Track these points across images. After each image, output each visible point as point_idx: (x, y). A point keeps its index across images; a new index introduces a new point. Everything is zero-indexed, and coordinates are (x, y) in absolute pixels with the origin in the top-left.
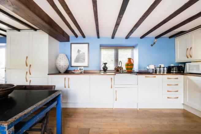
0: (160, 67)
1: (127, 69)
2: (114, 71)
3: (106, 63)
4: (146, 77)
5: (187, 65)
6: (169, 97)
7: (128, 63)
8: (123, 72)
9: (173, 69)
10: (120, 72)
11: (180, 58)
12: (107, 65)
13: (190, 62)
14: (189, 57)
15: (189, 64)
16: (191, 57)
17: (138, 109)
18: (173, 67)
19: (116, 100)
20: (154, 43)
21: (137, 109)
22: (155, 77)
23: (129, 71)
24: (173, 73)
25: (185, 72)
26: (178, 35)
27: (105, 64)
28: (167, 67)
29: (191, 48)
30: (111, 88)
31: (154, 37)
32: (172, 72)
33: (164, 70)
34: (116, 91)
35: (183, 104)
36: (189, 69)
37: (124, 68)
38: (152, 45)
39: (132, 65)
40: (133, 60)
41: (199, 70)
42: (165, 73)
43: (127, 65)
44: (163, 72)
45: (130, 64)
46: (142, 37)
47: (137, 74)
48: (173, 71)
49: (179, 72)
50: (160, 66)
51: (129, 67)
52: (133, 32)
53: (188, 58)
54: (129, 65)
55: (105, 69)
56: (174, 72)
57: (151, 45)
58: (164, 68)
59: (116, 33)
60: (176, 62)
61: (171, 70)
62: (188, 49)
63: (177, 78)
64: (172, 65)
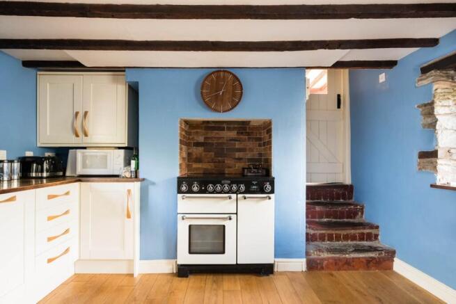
6: (51, 257)
11: (52, 133)
13: (85, 148)
14: (80, 133)
15: (83, 153)
16: (86, 135)
18: (39, 160)
24: (40, 178)
25: (68, 174)
28: (19, 161)
29: (86, 113)
32: (34, 175)
33: (12, 172)
35: (79, 261)
36: (84, 166)
41: (106, 168)
42: (15, 184)
44: (10, 180)
49: (55, 174)
53: (77, 136)
56: (45, 174)
58: (11, 161)
60: (39, 145)
61: (31, 170)
62: (77, 114)
63: (67, 193)
64: (29, 154)
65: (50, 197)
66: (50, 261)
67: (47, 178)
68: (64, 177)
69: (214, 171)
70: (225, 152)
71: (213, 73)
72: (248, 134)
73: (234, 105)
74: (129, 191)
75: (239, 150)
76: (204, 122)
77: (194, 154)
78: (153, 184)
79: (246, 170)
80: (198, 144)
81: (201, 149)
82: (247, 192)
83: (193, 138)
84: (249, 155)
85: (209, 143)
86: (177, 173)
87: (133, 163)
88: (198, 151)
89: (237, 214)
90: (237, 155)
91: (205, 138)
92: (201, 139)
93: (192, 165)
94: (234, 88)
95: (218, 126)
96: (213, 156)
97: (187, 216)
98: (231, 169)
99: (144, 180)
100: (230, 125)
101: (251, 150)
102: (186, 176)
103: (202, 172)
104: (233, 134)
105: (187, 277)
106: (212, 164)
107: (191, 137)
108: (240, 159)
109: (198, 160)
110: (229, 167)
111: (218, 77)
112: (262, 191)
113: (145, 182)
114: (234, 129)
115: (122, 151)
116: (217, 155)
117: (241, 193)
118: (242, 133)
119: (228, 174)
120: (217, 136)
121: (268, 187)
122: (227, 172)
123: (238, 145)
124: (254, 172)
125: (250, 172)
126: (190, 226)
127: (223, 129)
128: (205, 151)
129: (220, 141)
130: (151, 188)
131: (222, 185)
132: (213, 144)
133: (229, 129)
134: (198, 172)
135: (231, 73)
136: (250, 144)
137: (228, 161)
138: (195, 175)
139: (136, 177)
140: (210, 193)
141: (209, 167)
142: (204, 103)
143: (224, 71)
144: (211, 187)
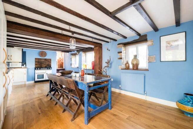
13: (11, 62)
36: (11, 66)
53: (9, 60)
62: (9, 56)
70: (42, 63)
72: (47, 60)
73: (45, 56)
79: (47, 66)
82: (47, 69)
84: (47, 64)
86: (34, 67)
87: (25, 65)
88: (37, 63)
90: (44, 64)
92: (37, 61)
94: (45, 54)
95: (41, 59)
96: (40, 64)
97: (37, 73)
102: (36, 67)
112: (50, 69)
113: (28, 68)
115: (21, 63)
119: (44, 67)
121: (51, 68)
123: (44, 62)
126: (38, 75)
129: (41, 61)
130: (29, 70)
132: (39, 62)
136: (47, 62)
137: (43, 65)
138: (38, 67)
143: (43, 51)
144: (41, 69)
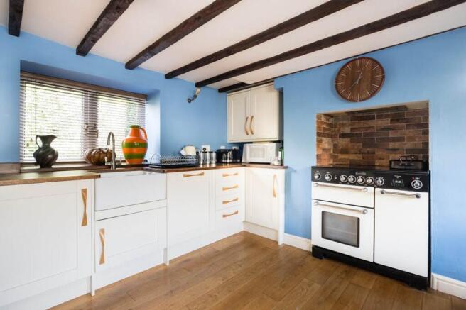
0: (205, 152)
1: (129, 156)
2: (84, 163)
3: (52, 137)
4: (185, 176)
5: (247, 147)
6: (225, 214)
7: (134, 140)
8: (119, 167)
9: (227, 154)
10: (110, 166)
11: (234, 135)
12: (54, 145)
13: (252, 143)
14: (250, 133)
15: (250, 146)
16: (252, 133)
17: (168, 264)
18: (226, 151)
19: (102, 261)
20: (195, 96)
21: (164, 265)
22: (202, 174)
23: (135, 161)
24: (226, 163)
25: (243, 161)
26: (236, 88)
27: (47, 139)
28: (216, 152)
29: (252, 117)
30: (85, 223)
31: (195, 83)
32: (224, 161)
33: (211, 158)
34: (103, 231)
35: (244, 222)
36: (251, 156)
37: (120, 155)
38: (189, 101)
39: (144, 145)
40: (145, 133)
41: (264, 157)
42: (214, 165)
43: (130, 145)
44: (210, 164)
45: (137, 144)
46: (171, 75)
47: (166, 170)
48: (226, 159)
49: (235, 161)
50: (205, 149)
51: (135, 150)
52: (154, 54)
53: (248, 134)
54: (137, 147)
55: (46, 160)
56: (228, 161)
57: (189, 99)
58: (211, 152)
59: (101, 36)
60: (229, 141)
61: (222, 158)
62: (247, 118)
63: (236, 174)
64: (223, 148)
65: (224, 175)
66: (224, 216)
67: (230, 163)
68: (241, 162)
69: (362, 163)
70: (376, 142)
71: (348, 64)
72: (407, 120)
73: (374, 92)
74: (275, 176)
75: (394, 140)
76: (349, 113)
77: (339, 145)
78: (295, 171)
79: (393, 162)
80: (344, 136)
81: (347, 140)
83: (339, 131)
84: (408, 145)
85: (357, 134)
87: (280, 153)
88: (343, 142)
89: (374, 208)
90: (391, 145)
91: (351, 129)
92: (347, 130)
93: (337, 156)
94: (373, 73)
95: (367, 115)
96: (361, 147)
97: (320, 202)
98: (382, 161)
99: (286, 167)
100: (381, 112)
101: (411, 139)
102: (331, 166)
103: (349, 163)
104: (386, 122)
105: (321, 259)
106: (360, 156)
107: (336, 129)
108: (394, 150)
109: (345, 151)
110: (381, 159)
111: (354, 67)
112: (408, 187)
113: (288, 170)
114: (387, 116)
115: (275, 144)
116: (365, 145)
117: (379, 187)
118: (398, 121)
119: (379, 166)
120: (366, 126)
121: (417, 183)
122: (378, 164)
123: (391, 134)
124: (403, 165)
125: (398, 165)
126: (323, 213)
127: (372, 118)
128: (351, 142)
129: (369, 131)
130: (293, 175)
131: (357, 176)
132: (360, 134)
133: (380, 117)
134: (344, 163)
135: (368, 58)
136: (409, 132)
137: (379, 153)
138: (341, 166)
139: (282, 165)
140: (351, 184)
141: (356, 158)
142: (339, 96)
143: (359, 59)
144: (343, 178)
